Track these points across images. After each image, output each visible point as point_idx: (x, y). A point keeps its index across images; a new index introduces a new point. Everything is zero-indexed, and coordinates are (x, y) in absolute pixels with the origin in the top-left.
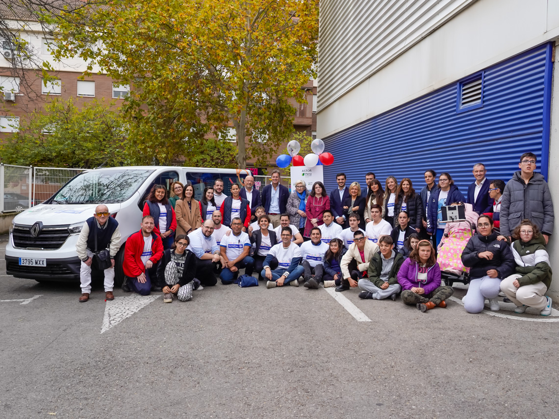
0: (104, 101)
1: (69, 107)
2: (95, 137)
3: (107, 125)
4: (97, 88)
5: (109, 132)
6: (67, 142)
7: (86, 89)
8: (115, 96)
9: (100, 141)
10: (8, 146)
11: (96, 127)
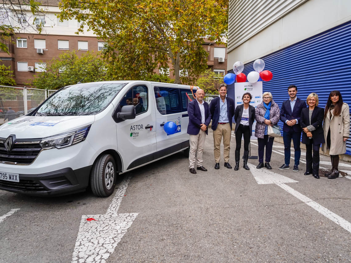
0: (93, 53)
1: (73, 56)
2: (88, 73)
3: (95, 66)
4: (89, 45)
5: (96, 71)
6: (72, 77)
7: (83, 46)
8: (99, 50)
9: (92, 76)
10: (39, 79)
11: (89, 67)
